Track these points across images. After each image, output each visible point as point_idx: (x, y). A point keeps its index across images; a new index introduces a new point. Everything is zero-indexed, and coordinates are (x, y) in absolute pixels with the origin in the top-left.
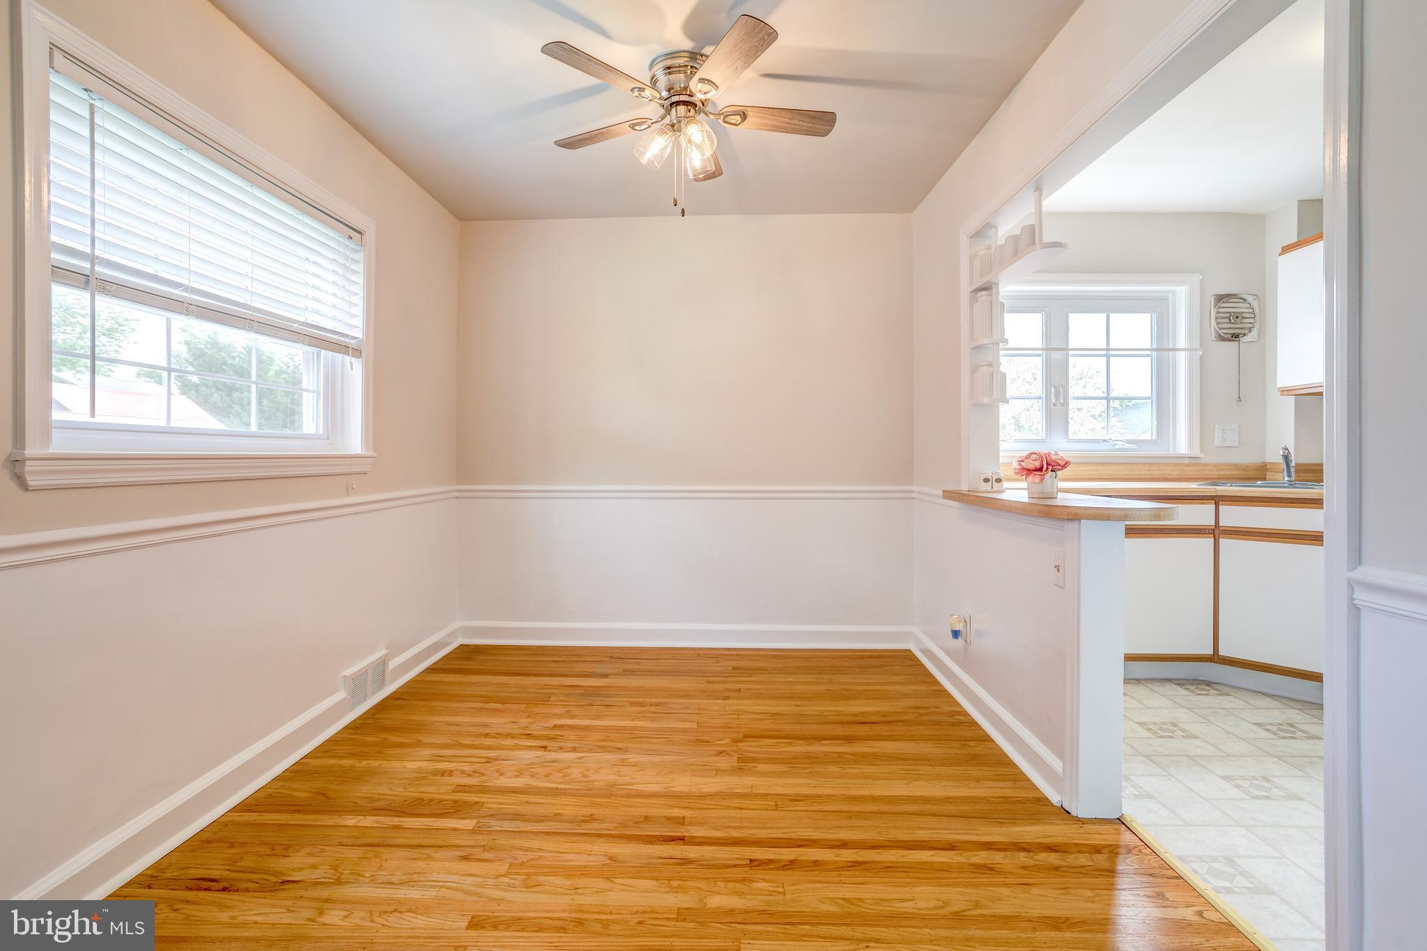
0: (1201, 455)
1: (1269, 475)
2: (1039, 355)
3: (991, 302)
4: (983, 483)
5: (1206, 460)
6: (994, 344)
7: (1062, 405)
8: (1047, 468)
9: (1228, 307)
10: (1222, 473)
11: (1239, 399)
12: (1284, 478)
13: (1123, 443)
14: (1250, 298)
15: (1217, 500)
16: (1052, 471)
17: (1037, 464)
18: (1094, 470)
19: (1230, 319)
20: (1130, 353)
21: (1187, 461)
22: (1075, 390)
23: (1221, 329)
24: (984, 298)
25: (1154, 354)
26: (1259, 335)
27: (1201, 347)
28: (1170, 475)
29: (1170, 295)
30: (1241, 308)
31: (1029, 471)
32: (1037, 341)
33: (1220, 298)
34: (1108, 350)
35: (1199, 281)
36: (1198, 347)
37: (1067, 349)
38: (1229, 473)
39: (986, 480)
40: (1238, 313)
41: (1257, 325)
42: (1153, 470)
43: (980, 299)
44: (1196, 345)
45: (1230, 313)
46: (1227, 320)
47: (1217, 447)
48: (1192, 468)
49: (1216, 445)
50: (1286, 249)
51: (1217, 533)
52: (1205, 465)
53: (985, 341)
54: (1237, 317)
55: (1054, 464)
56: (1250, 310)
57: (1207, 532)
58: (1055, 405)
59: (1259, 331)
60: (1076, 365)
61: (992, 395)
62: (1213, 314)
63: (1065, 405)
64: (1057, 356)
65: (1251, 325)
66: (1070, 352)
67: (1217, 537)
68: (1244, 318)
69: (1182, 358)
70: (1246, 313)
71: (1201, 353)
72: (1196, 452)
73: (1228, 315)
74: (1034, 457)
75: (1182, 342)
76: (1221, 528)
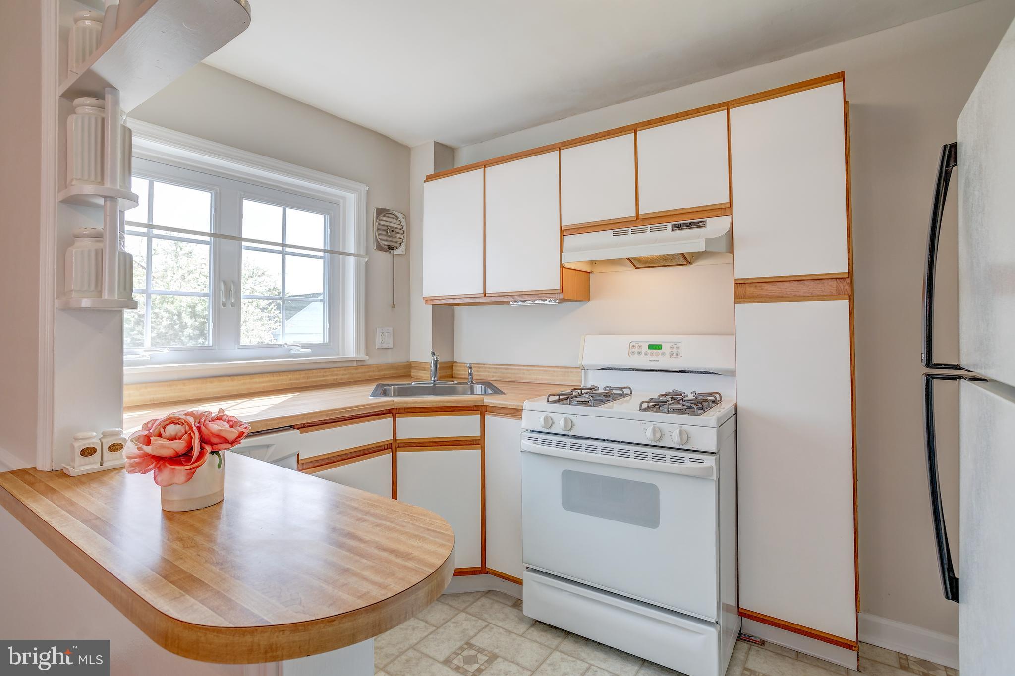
0: (367, 358)
1: (414, 373)
2: (205, 243)
3: (103, 120)
4: (79, 459)
5: (371, 361)
6: (105, 197)
7: (233, 305)
8: (202, 448)
9: (386, 221)
10: (382, 373)
11: (393, 306)
12: (431, 378)
13: (299, 348)
14: (400, 216)
15: (394, 412)
16: (212, 453)
17: (179, 446)
18: (270, 381)
19: (387, 232)
20: (305, 251)
21: (355, 364)
22: (246, 287)
23: (381, 240)
24: (88, 110)
25: (327, 255)
26: (406, 249)
27: (366, 254)
28: (341, 379)
29: (342, 201)
30: (394, 224)
31: (160, 461)
32: (204, 223)
33: (380, 212)
34: (284, 245)
35: (366, 192)
36: (364, 254)
37: (240, 239)
38: (387, 372)
39: (88, 452)
40: (393, 227)
41: (405, 239)
42: (327, 376)
43: (79, 110)
44: (363, 252)
45: (387, 226)
46: (384, 233)
47: (378, 349)
48: (360, 371)
49: (377, 347)
50: (429, 178)
51: (394, 446)
52: (369, 366)
53: (89, 189)
54: (392, 231)
55: (215, 440)
56: (400, 227)
57: (386, 447)
58: (224, 305)
59: (406, 246)
60: (250, 259)
61: (100, 292)
62: (375, 226)
63: (237, 305)
64: (227, 245)
65: (401, 240)
66: (244, 243)
67: (394, 451)
68: (397, 233)
69: (351, 261)
70: (398, 228)
71: (367, 259)
72: (363, 356)
73: (386, 228)
74: (172, 430)
75: (351, 248)
76: (397, 442)
